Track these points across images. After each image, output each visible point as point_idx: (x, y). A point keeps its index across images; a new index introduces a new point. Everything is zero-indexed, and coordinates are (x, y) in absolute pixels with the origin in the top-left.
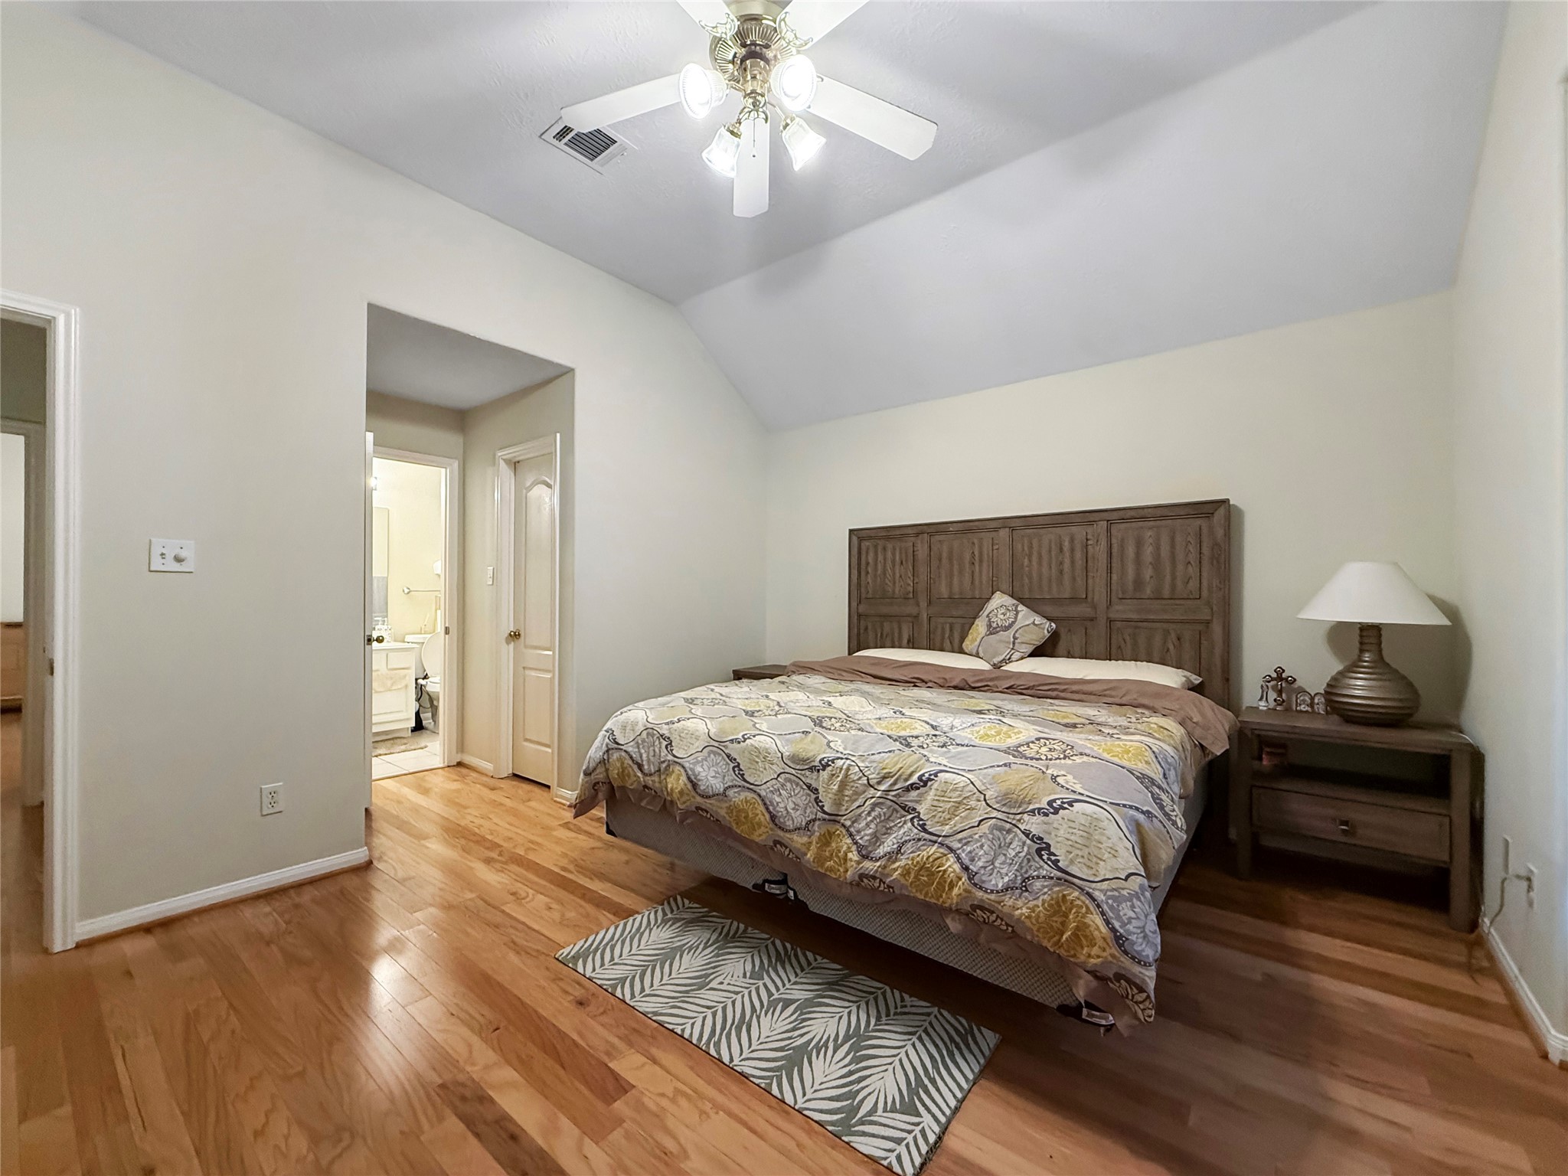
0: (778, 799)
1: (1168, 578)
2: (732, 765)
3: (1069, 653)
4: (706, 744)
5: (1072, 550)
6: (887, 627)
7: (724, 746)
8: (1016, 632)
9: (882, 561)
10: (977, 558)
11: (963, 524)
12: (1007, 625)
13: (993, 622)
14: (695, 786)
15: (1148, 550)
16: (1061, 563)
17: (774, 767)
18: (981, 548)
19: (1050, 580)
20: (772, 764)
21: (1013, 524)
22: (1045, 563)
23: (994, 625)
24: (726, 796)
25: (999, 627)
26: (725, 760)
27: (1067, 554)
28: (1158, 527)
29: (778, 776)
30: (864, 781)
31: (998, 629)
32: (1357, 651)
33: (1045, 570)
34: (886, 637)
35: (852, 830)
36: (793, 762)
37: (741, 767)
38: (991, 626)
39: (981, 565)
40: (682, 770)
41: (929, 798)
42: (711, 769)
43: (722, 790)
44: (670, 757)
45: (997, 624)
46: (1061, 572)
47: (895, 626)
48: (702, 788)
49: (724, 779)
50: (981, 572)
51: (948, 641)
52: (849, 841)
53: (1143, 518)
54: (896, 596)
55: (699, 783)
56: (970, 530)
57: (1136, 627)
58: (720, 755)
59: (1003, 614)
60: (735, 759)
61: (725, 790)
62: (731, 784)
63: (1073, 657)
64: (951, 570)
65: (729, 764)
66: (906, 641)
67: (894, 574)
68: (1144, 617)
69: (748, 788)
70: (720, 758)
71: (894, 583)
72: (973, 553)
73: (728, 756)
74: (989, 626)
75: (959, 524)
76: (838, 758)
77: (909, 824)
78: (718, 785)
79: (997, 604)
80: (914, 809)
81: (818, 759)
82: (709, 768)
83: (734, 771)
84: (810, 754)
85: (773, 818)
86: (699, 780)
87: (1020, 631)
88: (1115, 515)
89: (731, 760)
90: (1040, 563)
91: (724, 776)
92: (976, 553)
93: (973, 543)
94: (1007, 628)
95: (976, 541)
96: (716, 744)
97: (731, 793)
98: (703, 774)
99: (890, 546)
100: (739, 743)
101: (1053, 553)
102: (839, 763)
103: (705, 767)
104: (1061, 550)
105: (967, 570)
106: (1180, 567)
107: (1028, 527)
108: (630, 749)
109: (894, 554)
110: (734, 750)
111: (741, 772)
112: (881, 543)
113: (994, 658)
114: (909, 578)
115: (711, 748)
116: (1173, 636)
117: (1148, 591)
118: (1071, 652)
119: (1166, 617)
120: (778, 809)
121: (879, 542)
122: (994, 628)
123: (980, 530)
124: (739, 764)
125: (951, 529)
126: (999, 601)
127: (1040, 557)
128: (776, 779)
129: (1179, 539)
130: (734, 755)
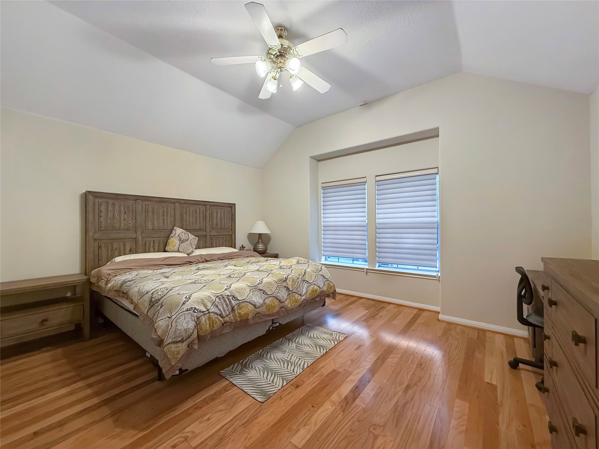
0: (279, 295)
1: (223, 223)
2: (262, 292)
3: (199, 247)
4: (250, 290)
5: (200, 213)
6: (115, 245)
7: (257, 287)
8: (190, 241)
9: (112, 211)
10: (165, 213)
11: (160, 199)
12: (187, 239)
13: (182, 238)
14: (255, 306)
15: (219, 215)
16: (196, 217)
17: (274, 286)
18: (167, 210)
19: (193, 223)
20: (274, 285)
21: (181, 202)
22: (191, 217)
23: (182, 239)
24: (265, 303)
25: (184, 240)
26: (259, 292)
27: (198, 214)
28: (221, 209)
29: (277, 288)
30: (296, 278)
31: (184, 241)
32: (258, 239)
33: (191, 219)
34: (115, 250)
35: (297, 292)
36: (279, 282)
37: (265, 291)
38: (181, 240)
39: (167, 216)
40: (247, 303)
41: (307, 276)
42: (257, 297)
43: (263, 302)
44: (238, 302)
45: (183, 239)
46: (196, 220)
47: (122, 244)
48: (258, 305)
49: (262, 298)
50: (167, 219)
51: (152, 248)
52: (297, 295)
53: (218, 206)
54: (121, 229)
55: (256, 304)
56: (163, 202)
57: (216, 237)
58: (256, 291)
59: (184, 235)
60: (262, 290)
61: (264, 301)
62: (264, 298)
63: (200, 248)
64: (153, 218)
65: (261, 292)
66: (128, 251)
67: (120, 218)
68: (219, 234)
69: (270, 297)
70: (257, 292)
71: (120, 222)
72: (164, 211)
73: (260, 290)
74: (180, 240)
75: (158, 199)
76: (288, 276)
77: (306, 284)
78: (261, 301)
79: (180, 232)
80: (305, 280)
81: (284, 278)
82: (256, 297)
83: (264, 294)
84: (282, 278)
85: (280, 301)
86: (256, 303)
87: (191, 241)
88: (212, 204)
89: (261, 291)
90: (189, 217)
91: (261, 297)
92: (165, 211)
93: (164, 207)
94: (187, 240)
95: (165, 206)
96: (253, 288)
97: (266, 301)
98: (256, 300)
99: (117, 203)
100: (261, 283)
101: (194, 214)
102: (289, 276)
103: (254, 297)
104: (196, 213)
105: (161, 218)
106: (226, 220)
107: (185, 203)
108: (213, 310)
109: (120, 208)
110: (260, 287)
111: (266, 293)
112: (111, 201)
113: (188, 251)
114: (130, 220)
115: (252, 290)
116: (224, 239)
117: (219, 227)
118: (200, 247)
119: (223, 234)
120: (280, 297)
121: (109, 200)
122: (182, 241)
123: (167, 202)
124: (264, 290)
125: (154, 200)
126: (178, 231)
127: (189, 214)
128: (277, 289)
129: (225, 212)
130: (261, 288)
